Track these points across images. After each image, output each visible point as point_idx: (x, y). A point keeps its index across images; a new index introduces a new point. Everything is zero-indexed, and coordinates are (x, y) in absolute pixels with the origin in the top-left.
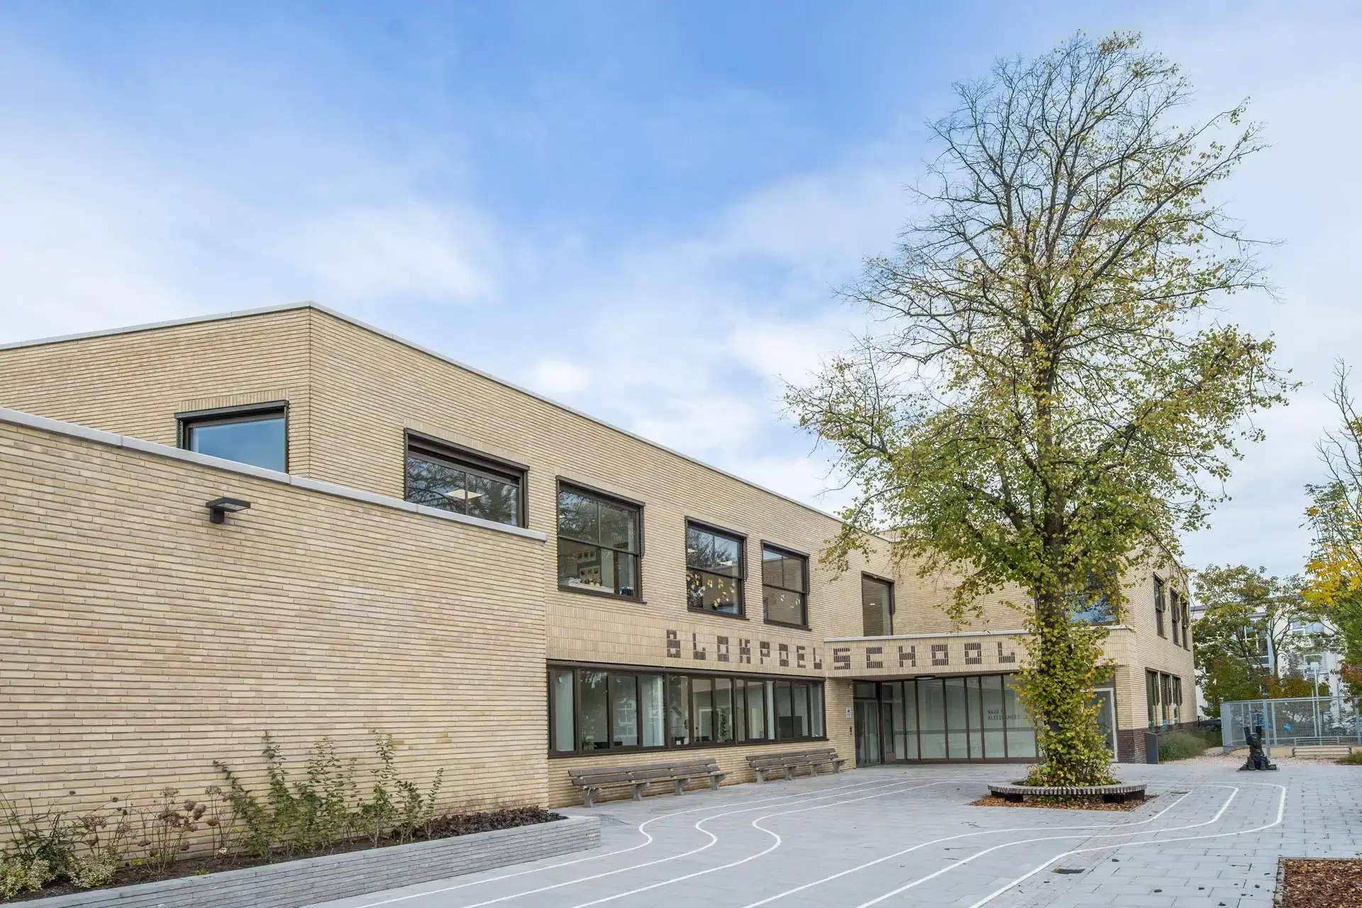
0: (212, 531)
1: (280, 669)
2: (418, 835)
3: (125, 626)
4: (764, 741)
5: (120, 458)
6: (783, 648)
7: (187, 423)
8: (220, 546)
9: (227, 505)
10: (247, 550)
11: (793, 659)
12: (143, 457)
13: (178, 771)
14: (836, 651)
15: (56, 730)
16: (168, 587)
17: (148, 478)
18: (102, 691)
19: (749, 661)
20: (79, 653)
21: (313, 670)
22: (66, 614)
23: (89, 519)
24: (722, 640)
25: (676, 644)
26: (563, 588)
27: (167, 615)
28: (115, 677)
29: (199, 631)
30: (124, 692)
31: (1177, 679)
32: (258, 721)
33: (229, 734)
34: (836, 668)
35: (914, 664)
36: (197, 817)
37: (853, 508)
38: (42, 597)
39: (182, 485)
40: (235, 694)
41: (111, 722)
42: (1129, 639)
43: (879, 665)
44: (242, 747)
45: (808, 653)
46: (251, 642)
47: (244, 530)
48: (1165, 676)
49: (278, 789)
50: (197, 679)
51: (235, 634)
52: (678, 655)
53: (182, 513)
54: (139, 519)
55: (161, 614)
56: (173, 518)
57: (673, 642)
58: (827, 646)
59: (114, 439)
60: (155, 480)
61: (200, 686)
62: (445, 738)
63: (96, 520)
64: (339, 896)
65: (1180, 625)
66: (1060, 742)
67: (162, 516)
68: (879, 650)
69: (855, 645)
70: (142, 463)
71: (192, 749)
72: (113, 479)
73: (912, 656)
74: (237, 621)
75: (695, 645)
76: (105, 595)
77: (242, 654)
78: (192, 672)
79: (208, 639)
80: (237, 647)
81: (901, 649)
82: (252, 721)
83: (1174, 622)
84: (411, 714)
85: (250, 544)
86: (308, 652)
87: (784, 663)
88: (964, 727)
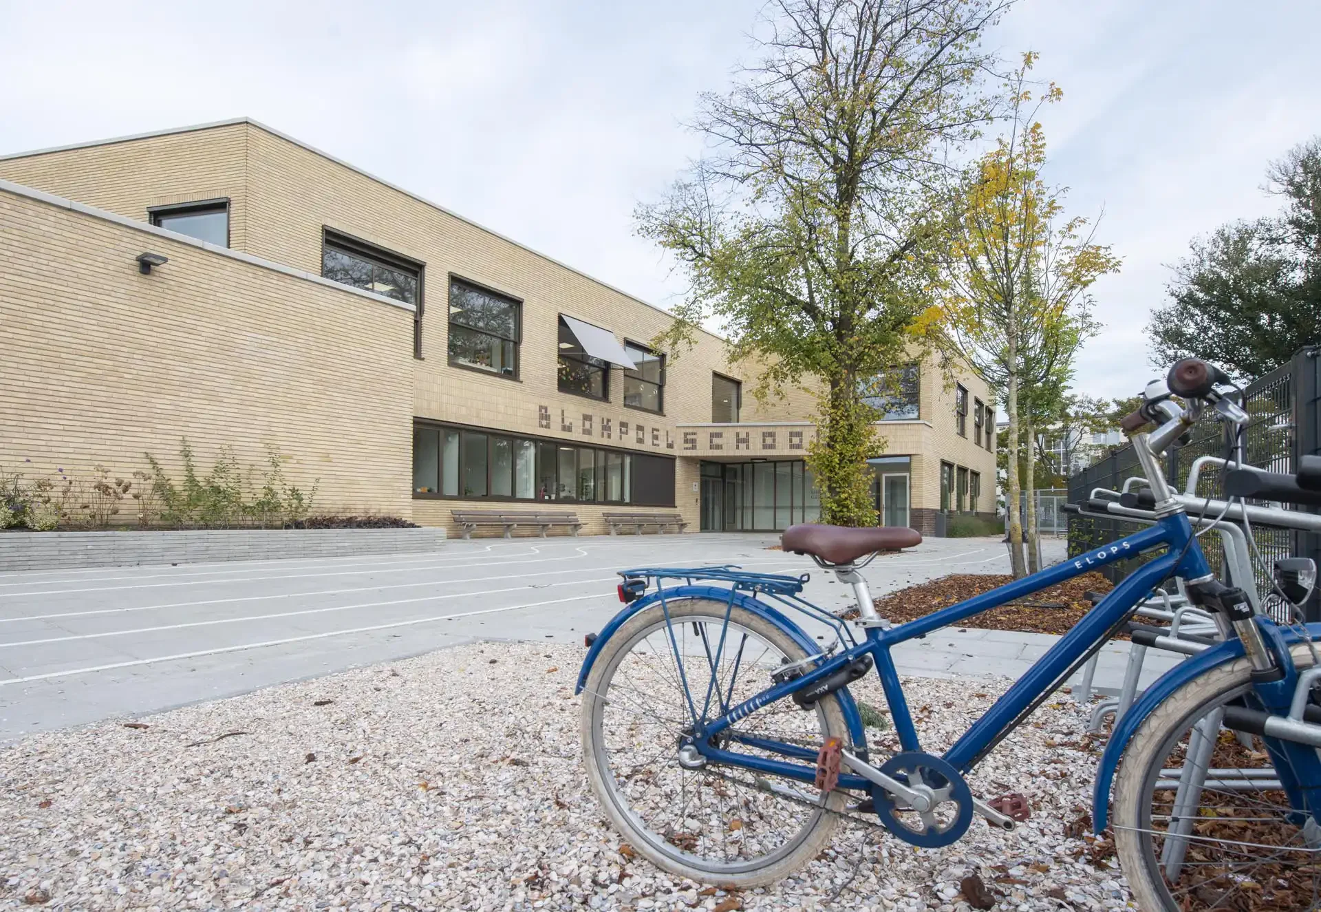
0: (140, 279)
1: (194, 390)
2: (299, 525)
3: (73, 346)
4: (621, 503)
5: (70, 218)
6: (640, 428)
7: (157, 216)
8: (148, 292)
9: (151, 259)
10: (169, 297)
11: (648, 439)
12: (88, 219)
13: (113, 459)
14: (686, 434)
15: (21, 418)
16: (107, 319)
17: (92, 235)
18: (55, 393)
19: (609, 436)
20: (38, 363)
21: (221, 394)
22: (28, 333)
23: (46, 262)
24: (587, 418)
25: (548, 417)
26: (452, 363)
27: (106, 341)
28: (66, 384)
29: (131, 356)
30: (72, 395)
31: (976, 474)
32: (176, 428)
33: (153, 436)
34: (685, 449)
35: (748, 448)
36: (125, 491)
37: (684, 306)
38: (11, 318)
39: (117, 242)
40: (158, 406)
41: (62, 416)
42: (926, 432)
43: (719, 447)
44: (163, 446)
45: (662, 434)
46: (171, 367)
47: (166, 281)
48: (963, 470)
49: (191, 480)
50: (129, 392)
51: (159, 360)
52: (548, 426)
53: (118, 264)
54: (84, 266)
55: (101, 340)
56: (111, 267)
57: (544, 416)
58: (679, 430)
59: (65, 203)
60: (96, 237)
61: (131, 397)
62: (327, 457)
63: (51, 263)
64: (229, 559)
65: (983, 429)
66: (835, 502)
67: (102, 265)
68: (720, 435)
69: (701, 429)
70: (86, 223)
71: (124, 443)
72: (65, 234)
73: (746, 441)
74: (160, 351)
75: (563, 419)
76: (58, 321)
77: (165, 376)
78: (124, 386)
79: (138, 362)
80: (161, 371)
81: (738, 434)
82: (172, 427)
83: (978, 426)
84: (300, 436)
85: (170, 292)
86: (217, 380)
87: (640, 441)
88: (789, 505)
